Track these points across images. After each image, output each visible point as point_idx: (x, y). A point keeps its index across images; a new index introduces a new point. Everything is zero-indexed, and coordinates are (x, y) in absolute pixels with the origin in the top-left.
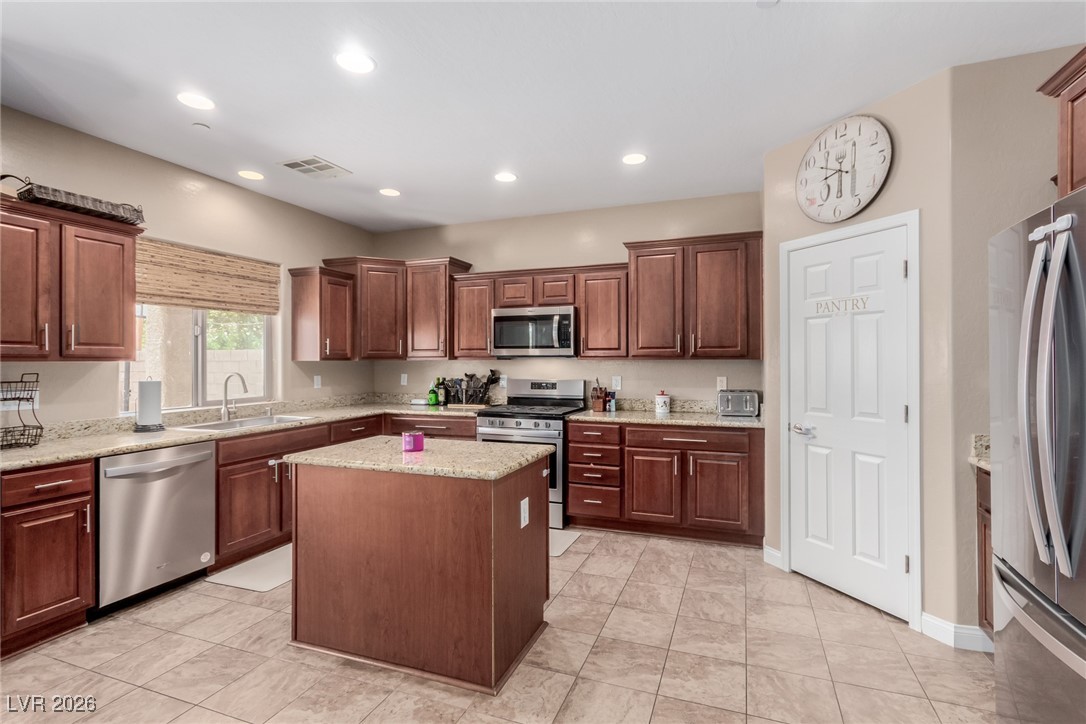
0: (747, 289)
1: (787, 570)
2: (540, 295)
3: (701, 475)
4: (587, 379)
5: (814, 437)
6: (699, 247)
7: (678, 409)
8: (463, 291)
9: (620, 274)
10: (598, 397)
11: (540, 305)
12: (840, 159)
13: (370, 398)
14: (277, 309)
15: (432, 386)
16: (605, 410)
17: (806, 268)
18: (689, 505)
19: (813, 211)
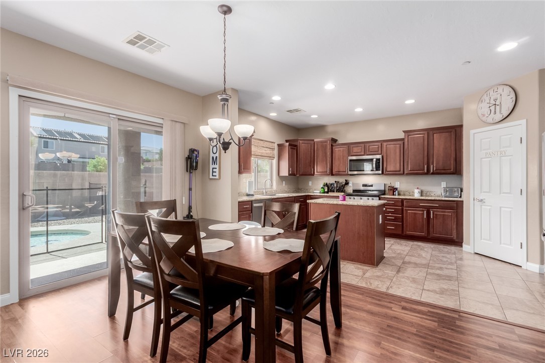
0: (456, 147)
1: (473, 252)
2: (368, 151)
3: (436, 218)
4: (385, 183)
5: (484, 202)
6: (435, 132)
7: (424, 195)
8: (337, 150)
9: (401, 142)
10: (391, 190)
11: (368, 155)
12: (495, 100)
13: (298, 190)
14: (274, 158)
15: (322, 186)
16: (393, 195)
17: (481, 140)
18: (431, 229)
19: (484, 119)
